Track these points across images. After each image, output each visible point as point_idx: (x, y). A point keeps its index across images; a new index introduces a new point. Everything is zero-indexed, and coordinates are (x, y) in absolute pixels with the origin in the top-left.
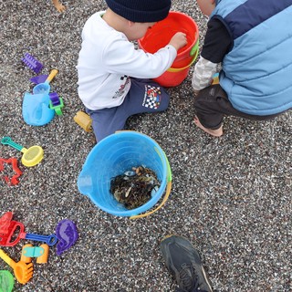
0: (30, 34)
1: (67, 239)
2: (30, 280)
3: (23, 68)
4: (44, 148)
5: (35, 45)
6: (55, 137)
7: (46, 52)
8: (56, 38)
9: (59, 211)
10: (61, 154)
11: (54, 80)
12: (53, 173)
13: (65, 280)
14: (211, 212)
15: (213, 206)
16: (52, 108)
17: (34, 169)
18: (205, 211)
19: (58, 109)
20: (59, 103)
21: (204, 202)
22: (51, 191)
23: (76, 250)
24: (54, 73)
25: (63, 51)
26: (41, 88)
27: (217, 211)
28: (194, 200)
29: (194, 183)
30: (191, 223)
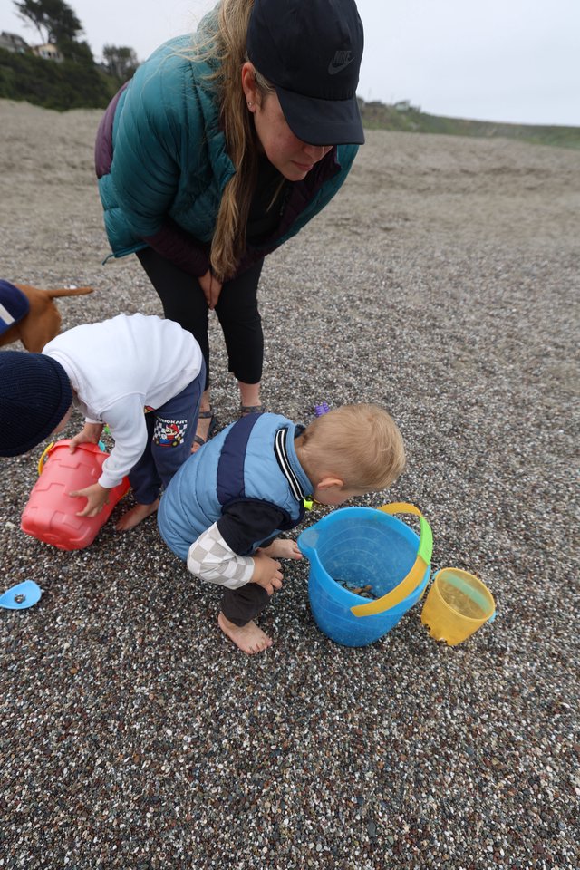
0: (342, 392)
3: (309, 415)
14: (435, 750)
15: (443, 744)
18: (425, 741)
21: (432, 723)
27: (448, 757)
28: (418, 705)
29: (435, 680)
30: (391, 734)
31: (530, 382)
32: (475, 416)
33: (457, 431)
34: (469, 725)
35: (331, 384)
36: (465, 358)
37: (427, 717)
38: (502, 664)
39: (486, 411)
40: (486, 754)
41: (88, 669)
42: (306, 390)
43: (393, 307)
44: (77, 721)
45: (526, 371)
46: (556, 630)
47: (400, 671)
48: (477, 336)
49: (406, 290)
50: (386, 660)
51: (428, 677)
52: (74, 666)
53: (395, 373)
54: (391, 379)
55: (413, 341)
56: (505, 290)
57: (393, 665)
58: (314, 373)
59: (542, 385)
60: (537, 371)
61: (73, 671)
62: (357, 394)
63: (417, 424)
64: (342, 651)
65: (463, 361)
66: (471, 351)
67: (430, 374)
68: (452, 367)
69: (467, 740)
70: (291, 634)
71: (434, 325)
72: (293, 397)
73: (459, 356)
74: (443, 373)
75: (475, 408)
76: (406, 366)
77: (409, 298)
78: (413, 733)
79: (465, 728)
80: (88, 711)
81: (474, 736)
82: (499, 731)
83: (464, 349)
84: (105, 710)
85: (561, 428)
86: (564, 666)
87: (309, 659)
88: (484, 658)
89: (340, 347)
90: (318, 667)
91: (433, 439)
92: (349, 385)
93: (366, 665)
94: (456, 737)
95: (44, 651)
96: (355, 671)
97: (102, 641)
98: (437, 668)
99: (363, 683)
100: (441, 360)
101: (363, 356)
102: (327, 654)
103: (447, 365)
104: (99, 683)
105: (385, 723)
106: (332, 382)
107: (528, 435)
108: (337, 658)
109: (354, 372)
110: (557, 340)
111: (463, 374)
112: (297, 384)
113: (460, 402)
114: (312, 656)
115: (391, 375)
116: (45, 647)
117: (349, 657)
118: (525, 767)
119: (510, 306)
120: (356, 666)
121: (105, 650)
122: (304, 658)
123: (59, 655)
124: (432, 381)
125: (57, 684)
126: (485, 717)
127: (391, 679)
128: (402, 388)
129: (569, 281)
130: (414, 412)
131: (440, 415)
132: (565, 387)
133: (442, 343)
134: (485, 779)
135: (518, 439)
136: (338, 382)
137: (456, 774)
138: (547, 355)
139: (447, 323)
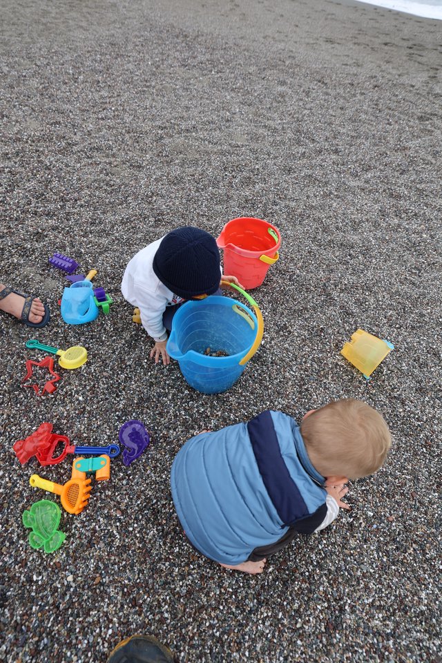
0: (56, 237)
1: (135, 446)
2: (85, 508)
3: (49, 270)
4: (87, 349)
5: (63, 247)
6: (100, 338)
7: (79, 255)
8: (90, 242)
9: (117, 416)
10: (114, 352)
11: (93, 280)
12: (105, 374)
13: (138, 498)
14: (300, 393)
15: (300, 386)
16: (99, 304)
17: (77, 372)
18: (294, 393)
19: (105, 305)
20: (104, 300)
21: (290, 383)
22: (104, 394)
23: (148, 459)
24: (92, 273)
25: (100, 254)
26: (78, 286)
27: (307, 390)
28: (280, 382)
29: (276, 364)
30: (282, 405)
31: (168, 163)
32: (161, 204)
33: (159, 220)
34: (302, 369)
35: (39, 236)
36: (115, 163)
37: (287, 383)
38: (290, 332)
39: (163, 197)
40: (317, 373)
41: (106, 566)
42: (24, 253)
43: (19, 140)
44: (138, 593)
45: (158, 155)
46: (293, 298)
47: (260, 375)
48: (108, 141)
49: (14, 118)
50: (250, 377)
51: (273, 366)
52: (94, 579)
53: (79, 199)
54: (82, 206)
55: (67, 166)
56: (92, 92)
57: (254, 375)
58: (13, 233)
59: (177, 161)
60: (165, 152)
61: (97, 581)
62: (68, 232)
63: (131, 230)
64: (229, 393)
65: (116, 166)
66: (114, 156)
67: (105, 187)
68: (113, 174)
69: (307, 376)
70: (198, 411)
71: (70, 144)
72: (19, 265)
73: (110, 163)
74: (112, 183)
75: (155, 198)
76: (81, 189)
77: (24, 125)
78: (288, 395)
79: (302, 372)
80: (138, 581)
81: (307, 371)
82: (313, 360)
83: (107, 156)
84: (148, 566)
85: (209, 186)
86: (308, 311)
87: (219, 413)
88: (282, 336)
89: (11, 199)
90: (227, 412)
91: (151, 234)
92: (54, 228)
93: (245, 388)
94: (302, 379)
95: (53, 604)
96: (244, 396)
97: (91, 544)
98: (272, 358)
99: (252, 397)
100: (101, 172)
101: (40, 197)
102: (225, 401)
103: (107, 175)
104: (124, 563)
105: (276, 403)
106: (38, 233)
107: (198, 200)
108: (231, 399)
109: (47, 215)
110: (158, 123)
111: (124, 177)
112: (10, 251)
113: (143, 199)
114: (220, 410)
115: (79, 203)
116: (51, 602)
117: (235, 392)
118: (331, 364)
119: (107, 106)
120: (241, 393)
121: (102, 545)
122: (217, 415)
123: (72, 590)
124: (111, 193)
125: (95, 601)
126: (304, 360)
127: (261, 384)
128: (96, 209)
129: (127, 70)
130: (122, 223)
131: (140, 215)
132: (190, 157)
133: (88, 157)
134: (325, 383)
135: (195, 206)
136: (43, 230)
137: (315, 392)
138: (161, 138)
139: (77, 138)
